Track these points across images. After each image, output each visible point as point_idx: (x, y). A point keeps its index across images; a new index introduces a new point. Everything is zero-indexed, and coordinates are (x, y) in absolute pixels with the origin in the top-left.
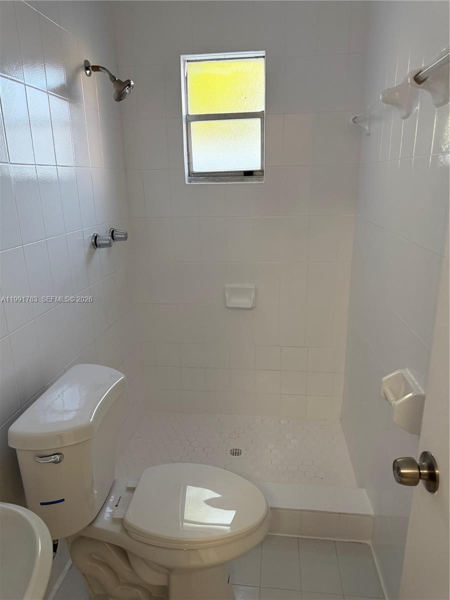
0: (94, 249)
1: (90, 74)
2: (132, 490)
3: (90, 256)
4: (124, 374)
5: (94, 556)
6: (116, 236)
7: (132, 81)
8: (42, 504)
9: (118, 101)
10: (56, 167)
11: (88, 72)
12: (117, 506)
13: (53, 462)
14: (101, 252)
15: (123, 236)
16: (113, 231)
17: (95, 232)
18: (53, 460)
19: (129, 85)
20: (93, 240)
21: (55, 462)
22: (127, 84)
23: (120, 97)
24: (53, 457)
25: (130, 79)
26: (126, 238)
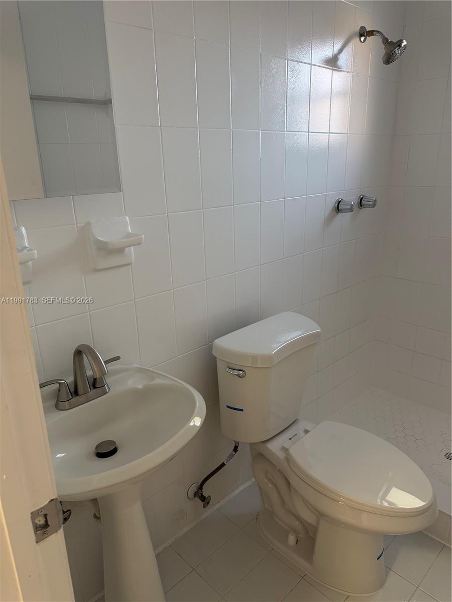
0: (336, 213)
1: (365, 40)
2: (306, 432)
3: (329, 220)
4: (321, 328)
5: (269, 476)
6: (363, 203)
7: (404, 41)
8: (228, 407)
9: (386, 64)
10: (328, 134)
11: (362, 39)
12: (290, 439)
13: (236, 375)
14: (344, 217)
15: (371, 203)
16: (363, 197)
17: (340, 197)
18: (236, 374)
19: (400, 46)
20: (336, 205)
21: (238, 376)
22: (396, 45)
23: (389, 59)
24: (236, 371)
25: (402, 39)
26: (374, 206)
